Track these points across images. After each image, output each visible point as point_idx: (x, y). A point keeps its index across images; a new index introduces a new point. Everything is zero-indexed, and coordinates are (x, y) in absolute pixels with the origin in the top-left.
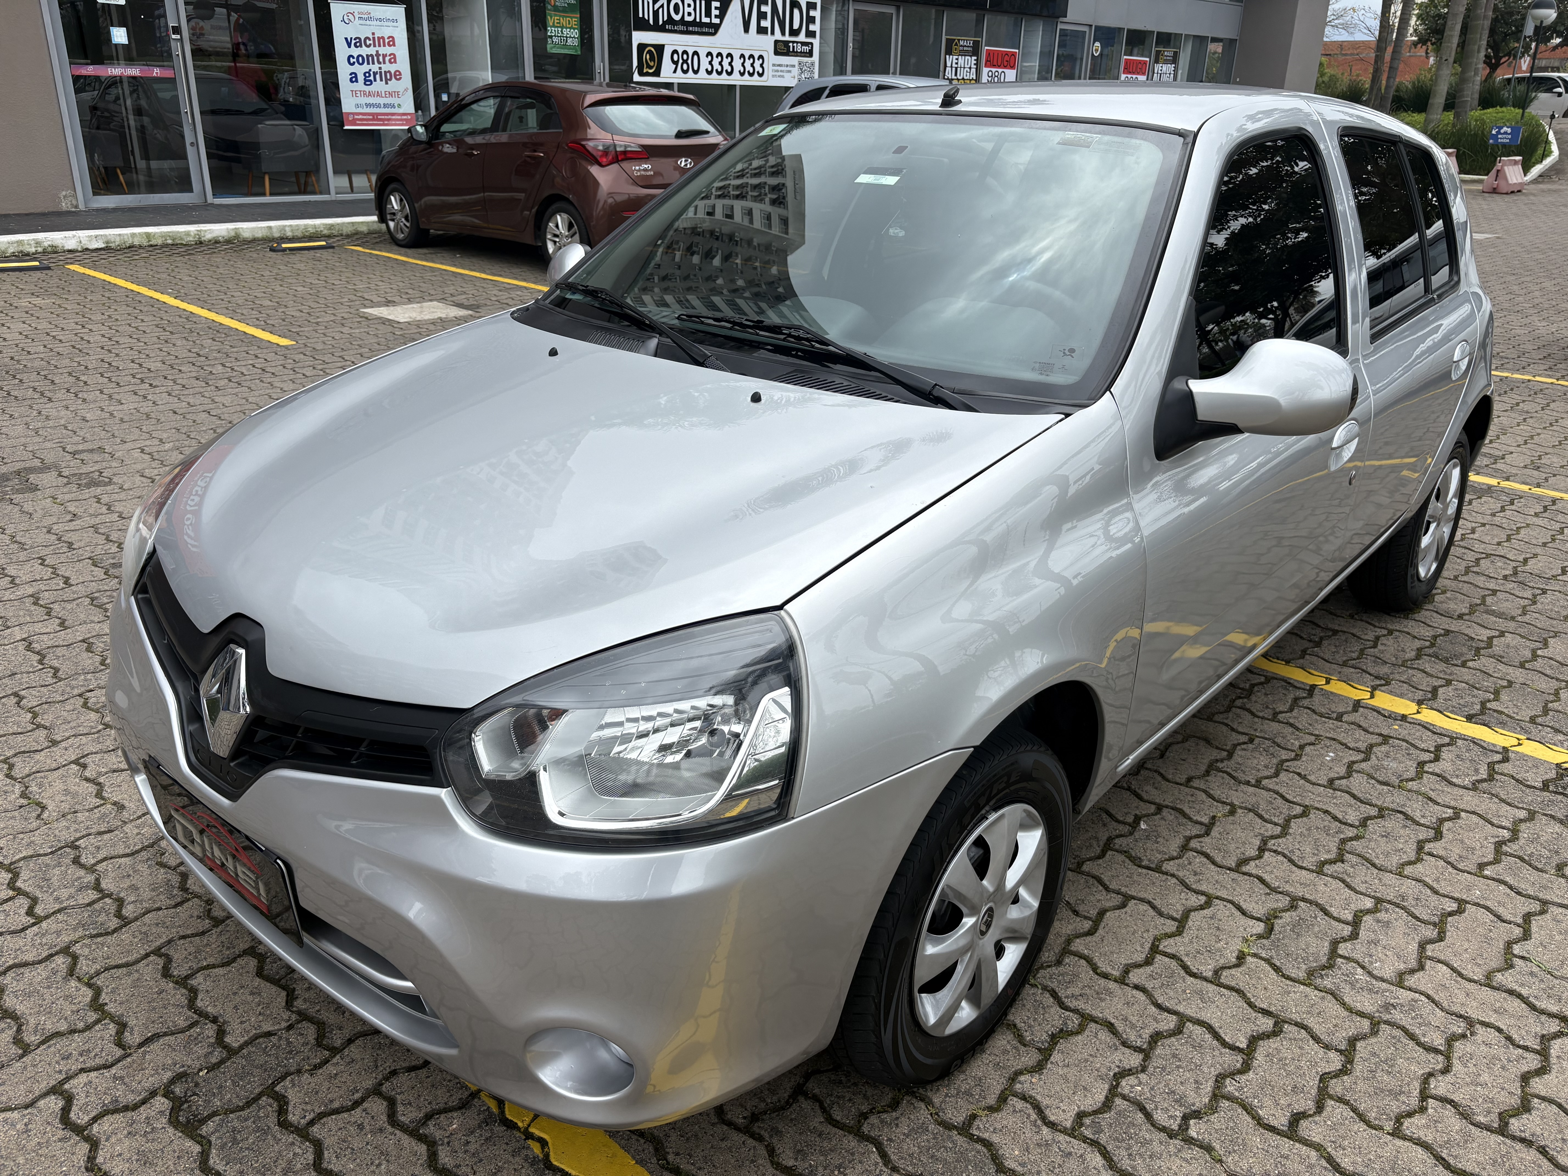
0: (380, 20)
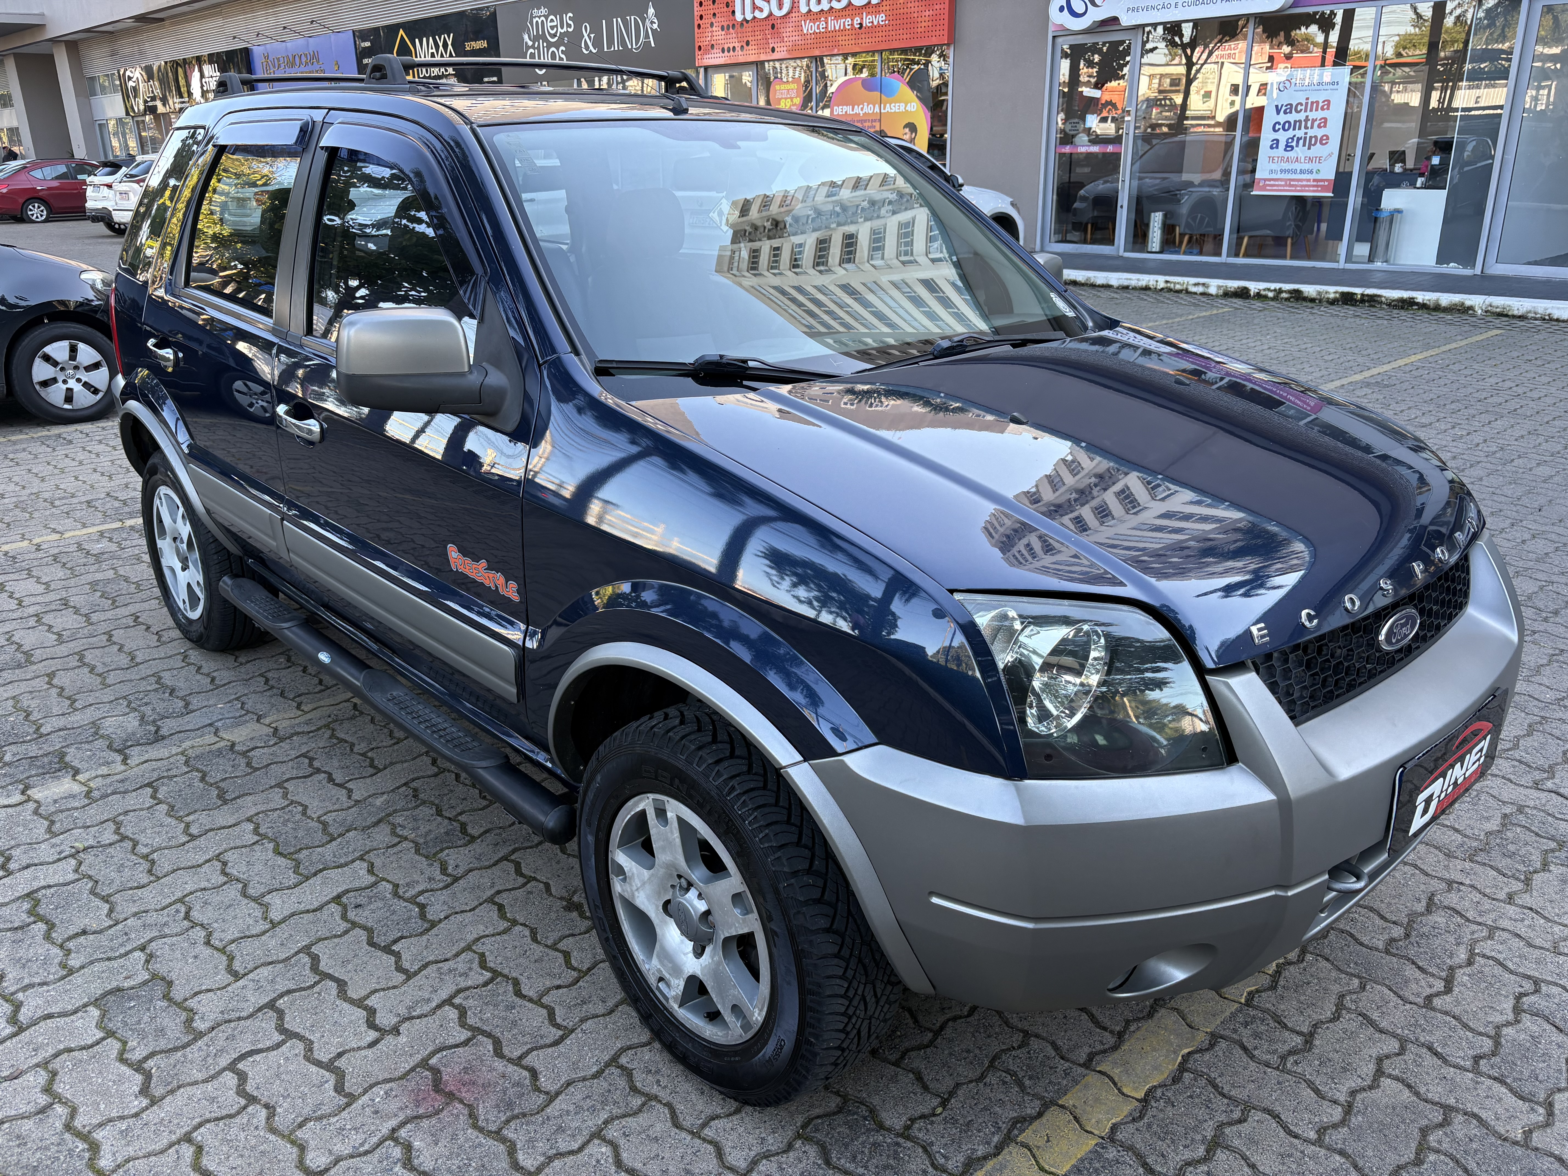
0: (1319, 84)
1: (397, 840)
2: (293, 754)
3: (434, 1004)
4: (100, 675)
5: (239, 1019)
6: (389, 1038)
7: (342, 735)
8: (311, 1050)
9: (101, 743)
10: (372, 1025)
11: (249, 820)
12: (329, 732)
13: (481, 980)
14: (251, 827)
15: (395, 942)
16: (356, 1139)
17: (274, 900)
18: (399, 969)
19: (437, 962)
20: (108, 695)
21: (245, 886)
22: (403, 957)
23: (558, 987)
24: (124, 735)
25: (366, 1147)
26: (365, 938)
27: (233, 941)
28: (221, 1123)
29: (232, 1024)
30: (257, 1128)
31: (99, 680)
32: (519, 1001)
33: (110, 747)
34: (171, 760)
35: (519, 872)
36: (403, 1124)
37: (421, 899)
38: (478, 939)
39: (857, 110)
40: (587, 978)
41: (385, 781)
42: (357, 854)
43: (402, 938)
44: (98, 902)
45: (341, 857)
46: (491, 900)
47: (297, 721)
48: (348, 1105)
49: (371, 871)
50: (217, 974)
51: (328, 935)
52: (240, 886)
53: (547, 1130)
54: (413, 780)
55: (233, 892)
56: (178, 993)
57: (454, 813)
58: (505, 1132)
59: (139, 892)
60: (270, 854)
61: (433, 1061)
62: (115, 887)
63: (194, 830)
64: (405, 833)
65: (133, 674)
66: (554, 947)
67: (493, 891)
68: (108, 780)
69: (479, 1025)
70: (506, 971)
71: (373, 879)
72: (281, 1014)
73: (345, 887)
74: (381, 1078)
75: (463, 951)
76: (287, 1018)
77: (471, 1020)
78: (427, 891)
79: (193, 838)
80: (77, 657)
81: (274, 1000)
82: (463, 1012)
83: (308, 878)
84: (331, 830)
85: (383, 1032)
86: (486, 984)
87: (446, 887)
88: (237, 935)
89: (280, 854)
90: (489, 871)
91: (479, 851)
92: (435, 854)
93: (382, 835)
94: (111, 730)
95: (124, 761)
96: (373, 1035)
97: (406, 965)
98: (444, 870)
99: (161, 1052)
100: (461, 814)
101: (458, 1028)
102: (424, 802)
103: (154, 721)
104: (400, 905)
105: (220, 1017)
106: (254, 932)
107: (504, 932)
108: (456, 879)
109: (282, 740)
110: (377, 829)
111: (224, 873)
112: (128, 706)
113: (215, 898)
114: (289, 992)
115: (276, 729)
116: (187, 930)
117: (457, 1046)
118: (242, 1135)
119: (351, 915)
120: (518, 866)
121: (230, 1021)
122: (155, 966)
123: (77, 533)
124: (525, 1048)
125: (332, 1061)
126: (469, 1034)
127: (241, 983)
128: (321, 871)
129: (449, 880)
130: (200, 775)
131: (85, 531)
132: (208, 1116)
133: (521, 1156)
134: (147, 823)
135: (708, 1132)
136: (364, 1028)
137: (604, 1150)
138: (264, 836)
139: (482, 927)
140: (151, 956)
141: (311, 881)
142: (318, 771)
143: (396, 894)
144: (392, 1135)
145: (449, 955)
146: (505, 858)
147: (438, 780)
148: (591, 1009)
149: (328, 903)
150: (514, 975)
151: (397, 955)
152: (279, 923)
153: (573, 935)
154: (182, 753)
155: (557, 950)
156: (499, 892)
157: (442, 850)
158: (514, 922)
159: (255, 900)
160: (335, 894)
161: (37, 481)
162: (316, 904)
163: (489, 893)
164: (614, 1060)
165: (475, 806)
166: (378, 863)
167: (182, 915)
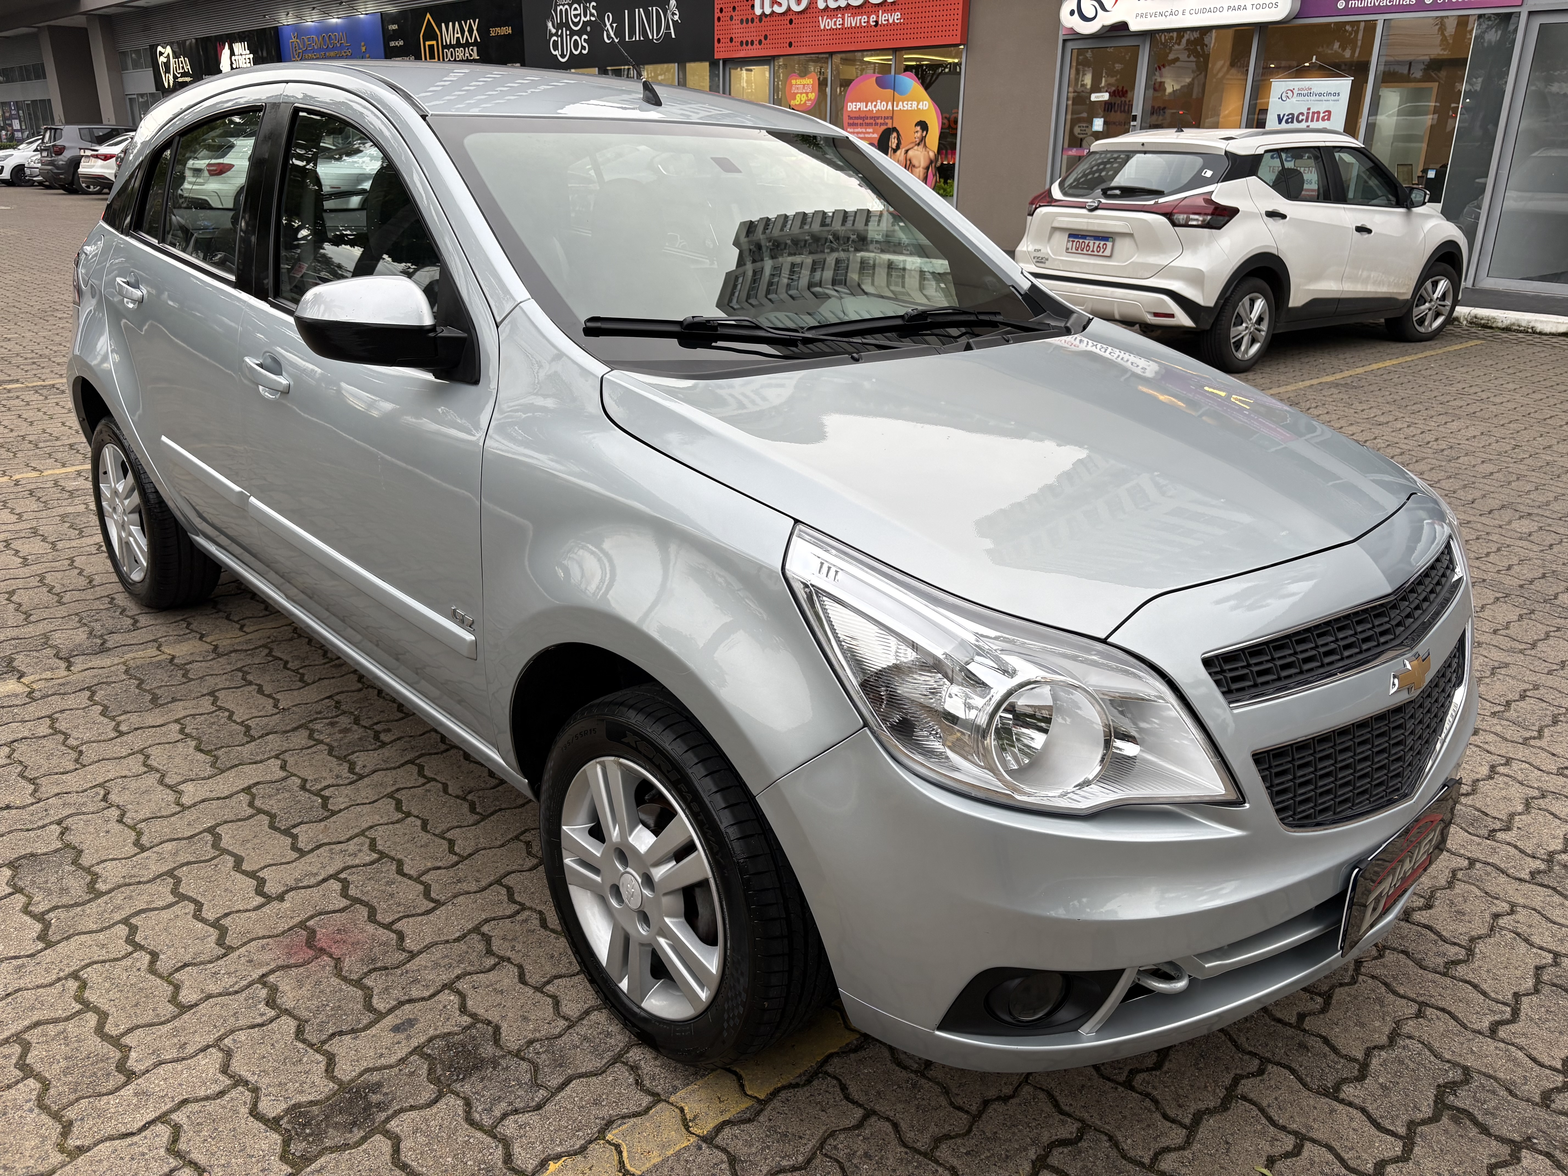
0: (1320, 94)
1: (313, 743)
2: (229, 668)
3: (321, 878)
4: (58, 595)
5: (139, 883)
6: (275, 904)
7: (279, 654)
8: (200, 911)
9: (50, 652)
10: (260, 891)
11: (177, 721)
12: (266, 651)
13: (368, 859)
14: (178, 727)
15: (294, 826)
16: (227, 982)
17: (189, 788)
18: (294, 848)
19: (330, 844)
20: (62, 611)
21: (163, 776)
22: (300, 839)
23: (439, 868)
24: (71, 646)
25: (236, 988)
26: (267, 822)
27: (144, 821)
28: (107, 965)
29: (131, 888)
30: (139, 970)
31: (56, 598)
32: (399, 878)
33: (57, 656)
34: (112, 669)
35: (421, 773)
36: (272, 972)
37: (326, 793)
38: (371, 827)
39: (870, 107)
40: (466, 862)
41: (311, 694)
42: (273, 754)
43: (301, 823)
44: (23, 783)
45: (258, 754)
46: (390, 796)
47: (237, 640)
48: (225, 955)
49: (283, 768)
50: (124, 846)
51: (234, 818)
52: (159, 775)
53: (403, 980)
54: (338, 694)
55: (151, 779)
56: (85, 861)
57: (371, 723)
58: (365, 981)
59: (64, 777)
60: (191, 750)
61: (310, 923)
62: (42, 771)
63: (124, 728)
64: (321, 737)
65: (89, 595)
66: (441, 836)
67: (394, 788)
68: (50, 684)
69: (359, 896)
70: (393, 854)
71: (283, 774)
72: (178, 882)
73: (256, 780)
74: (260, 935)
75: (356, 836)
76: (183, 884)
77: (352, 892)
78: (333, 786)
79: (121, 734)
80: (38, 579)
81: (175, 869)
82: (345, 884)
83: (223, 772)
84: (252, 732)
85: (269, 899)
86: (372, 863)
87: (351, 783)
88: (148, 815)
89: (201, 751)
90: (394, 772)
91: (387, 754)
92: (345, 756)
93: (300, 739)
94: (59, 641)
95: (68, 668)
96: (259, 900)
97: (301, 845)
98: (351, 770)
99: (64, 906)
100: (376, 724)
101: (340, 898)
102: (344, 713)
103: (102, 636)
104: (303, 796)
105: (121, 881)
106: (164, 814)
107: (397, 822)
108: (361, 777)
109: (220, 655)
110: (296, 733)
111: (145, 764)
112: (80, 621)
113: (133, 784)
114: (188, 863)
115: (216, 647)
116: (104, 809)
117: (334, 912)
118: (125, 975)
119: (258, 803)
120: (421, 769)
121: (130, 885)
122: (69, 838)
123: (57, 471)
124: (397, 916)
125: (218, 920)
126: (349, 902)
127: (145, 854)
128: (236, 766)
129: (355, 777)
130: (137, 682)
131: (64, 470)
132: (96, 958)
133: (375, 1001)
134: (82, 721)
135: (549, 988)
136: (252, 894)
137: (452, 998)
138: (187, 735)
139: (377, 817)
140: (67, 829)
141: (225, 774)
142: (250, 683)
143: (303, 787)
144: (262, 980)
145: (342, 839)
146: (411, 762)
147: (361, 695)
148: (465, 886)
149: (237, 793)
150: (399, 857)
151: (295, 837)
152: (190, 807)
153: (460, 827)
154: (124, 663)
155: (444, 838)
156: (398, 790)
157: (353, 753)
158: (408, 814)
159: (169, 787)
160: (246, 785)
161: (25, 424)
162: (227, 793)
163: (389, 790)
164: (476, 929)
165: (392, 717)
166: (291, 761)
167: (101, 796)
